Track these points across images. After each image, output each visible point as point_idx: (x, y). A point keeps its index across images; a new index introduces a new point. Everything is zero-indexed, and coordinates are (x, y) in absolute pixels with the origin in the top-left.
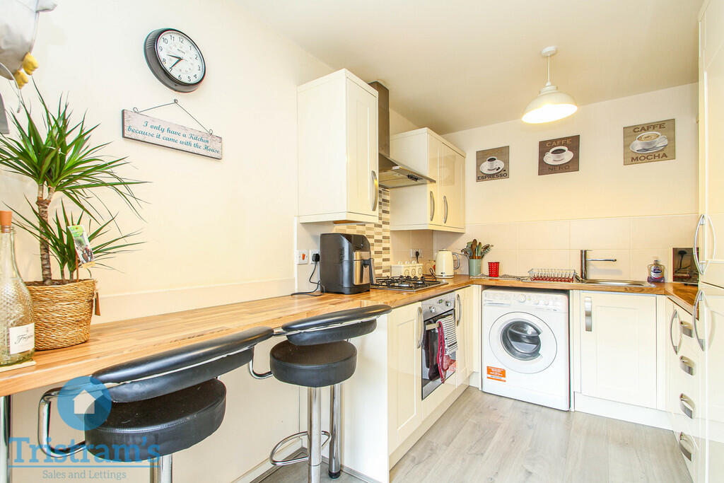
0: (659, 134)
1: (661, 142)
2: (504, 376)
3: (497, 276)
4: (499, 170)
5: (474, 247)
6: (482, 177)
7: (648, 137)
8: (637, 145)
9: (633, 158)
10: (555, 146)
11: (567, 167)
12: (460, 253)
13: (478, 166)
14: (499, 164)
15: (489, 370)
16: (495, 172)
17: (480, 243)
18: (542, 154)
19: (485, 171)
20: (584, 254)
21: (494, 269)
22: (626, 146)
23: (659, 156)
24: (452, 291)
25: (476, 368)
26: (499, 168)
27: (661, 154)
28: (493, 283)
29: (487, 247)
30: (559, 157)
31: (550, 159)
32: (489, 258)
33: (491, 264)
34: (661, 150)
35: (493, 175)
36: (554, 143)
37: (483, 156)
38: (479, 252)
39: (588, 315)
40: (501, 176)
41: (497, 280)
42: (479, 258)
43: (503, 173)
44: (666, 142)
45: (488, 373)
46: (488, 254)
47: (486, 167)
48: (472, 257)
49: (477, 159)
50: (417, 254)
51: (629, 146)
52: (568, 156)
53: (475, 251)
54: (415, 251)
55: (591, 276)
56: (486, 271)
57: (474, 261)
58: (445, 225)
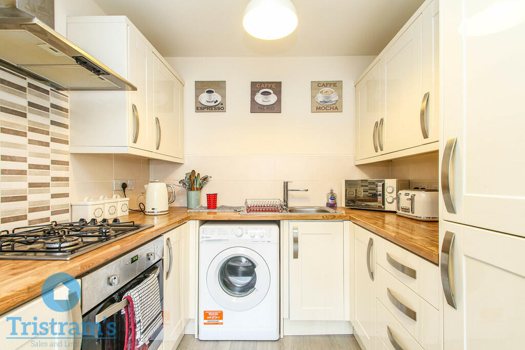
0: (333, 90)
1: (334, 98)
2: (221, 318)
3: (215, 207)
4: (217, 103)
5: (193, 178)
6: (200, 108)
7: (327, 92)
8: (320, 98)
9: (317, 108)
10: (263, 88)
11: (272, 108)
12: (179, 185)
13: (197, 96)
14: (216, 96)
15: (206, 315)
16: (213, 104)
17: (199, 174)
18: (253, 94)
19: (204, 102)
20: (286, 185)
21: (212, 200)
22: (313, 97)
23: (333, 108)
24: (160, 236)
25: (192, 314)
26: (217, 101)
27: (335, 106)
28: (211, 217)
29: (205, 179)
30: (267, 98)
31: (259, 98)
32: (208, 189)
33: (209, 196)
34: (335, 104)
35: (212, 107)
36: (263, 85)
37: (202, 87)
38: (198, 183)
39: (296, 241)
40: (219, 109)
41: (215, 213)
42: (197, 189)
43: (220, 106)
44: (337, 98)
45: (205, 318)
46: (207, 185)
47: (204, 98)
48: (191, 189)
49: (196, 89)
50: (124, 186)
51: (315, 97)
52: (273, 99)
53: (193, 182)
54: (120, 183)
55: (291, 204)
56: (204, 203)
57: (193, 194)
58: (157, 151)
